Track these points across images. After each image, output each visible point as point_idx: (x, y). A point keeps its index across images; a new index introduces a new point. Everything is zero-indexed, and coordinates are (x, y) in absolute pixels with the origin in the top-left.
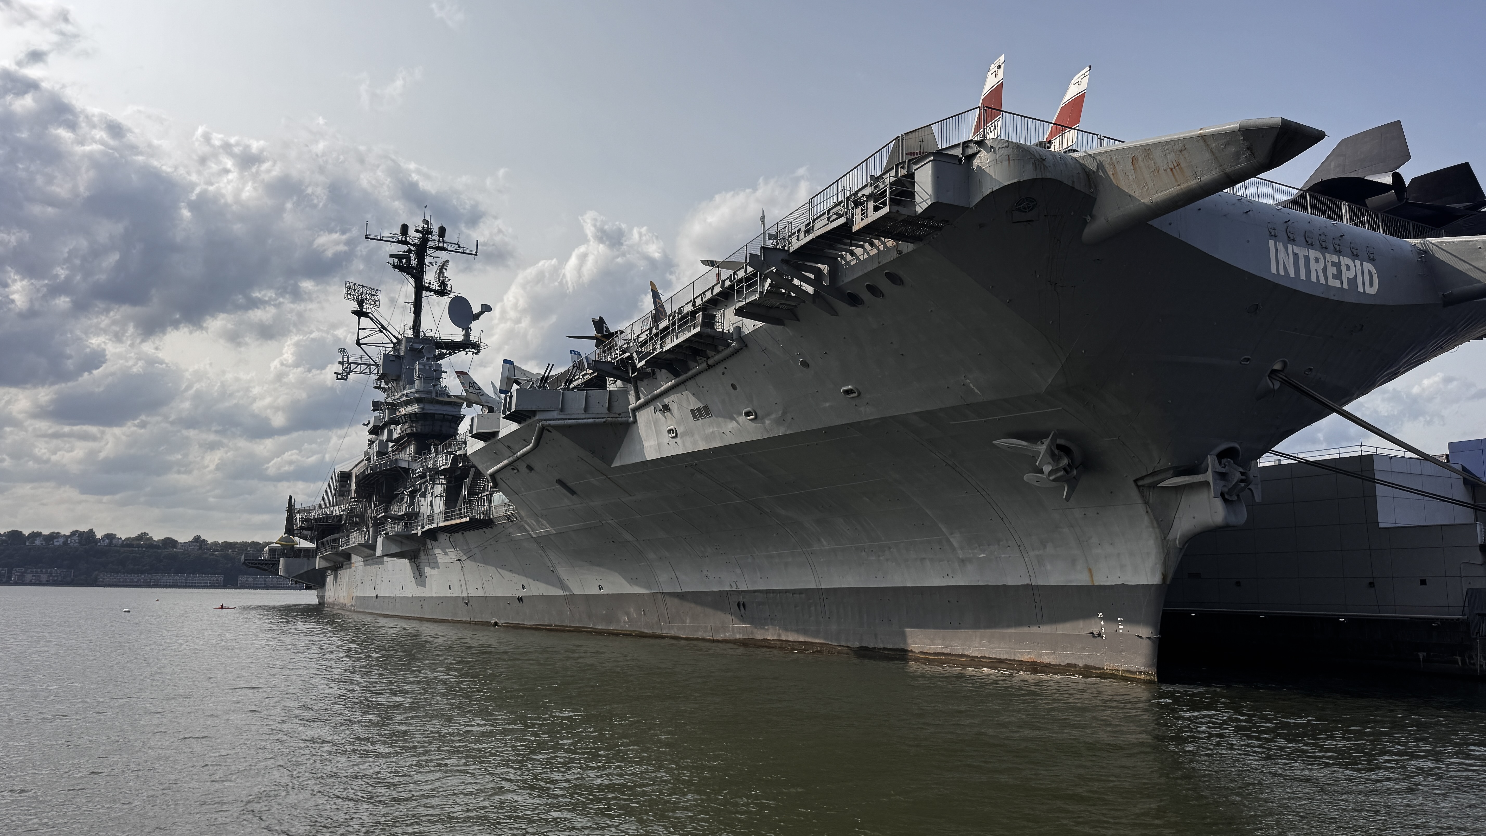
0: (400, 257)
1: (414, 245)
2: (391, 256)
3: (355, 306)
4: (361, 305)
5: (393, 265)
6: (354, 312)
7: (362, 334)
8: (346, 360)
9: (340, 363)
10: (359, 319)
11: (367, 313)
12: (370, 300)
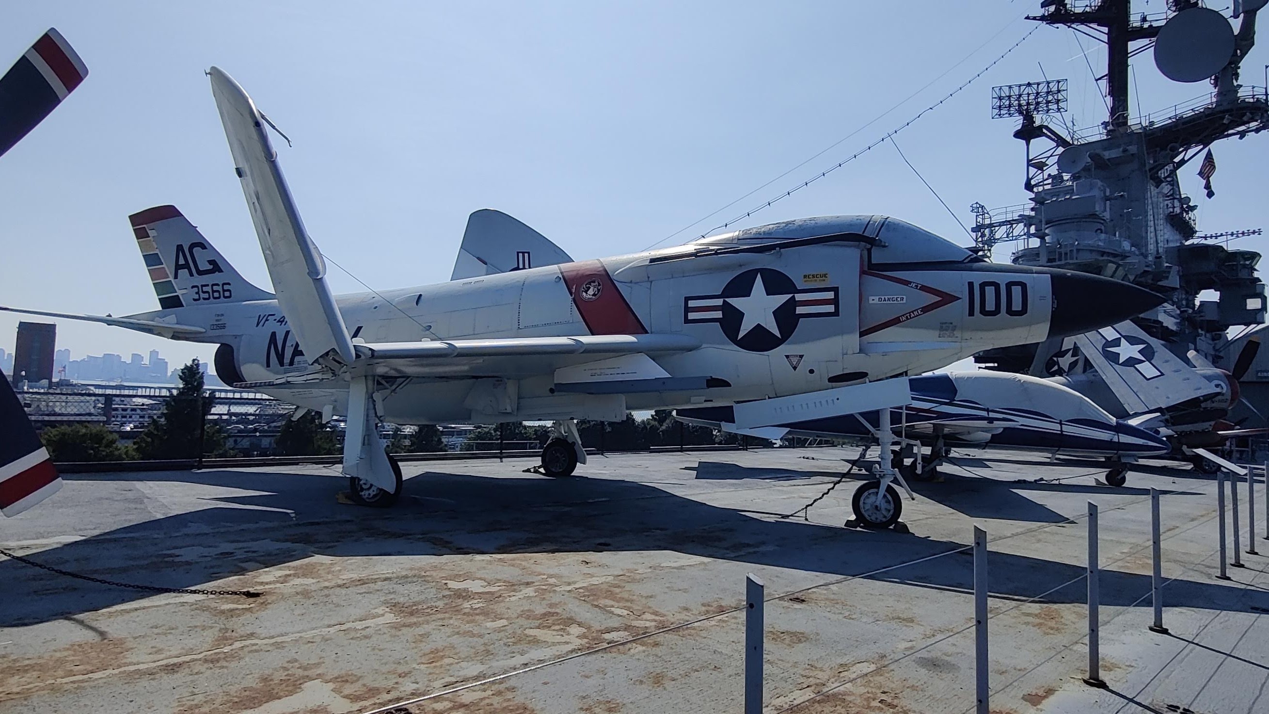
3: (1017, 122)
4: (1028, 118)
5: (1042, 18)
6: (1018, 135)
8: (987, 222)
9: (973, 230)
10: (1028, 144)
11: (1041, 127)
12: (1048, 102)
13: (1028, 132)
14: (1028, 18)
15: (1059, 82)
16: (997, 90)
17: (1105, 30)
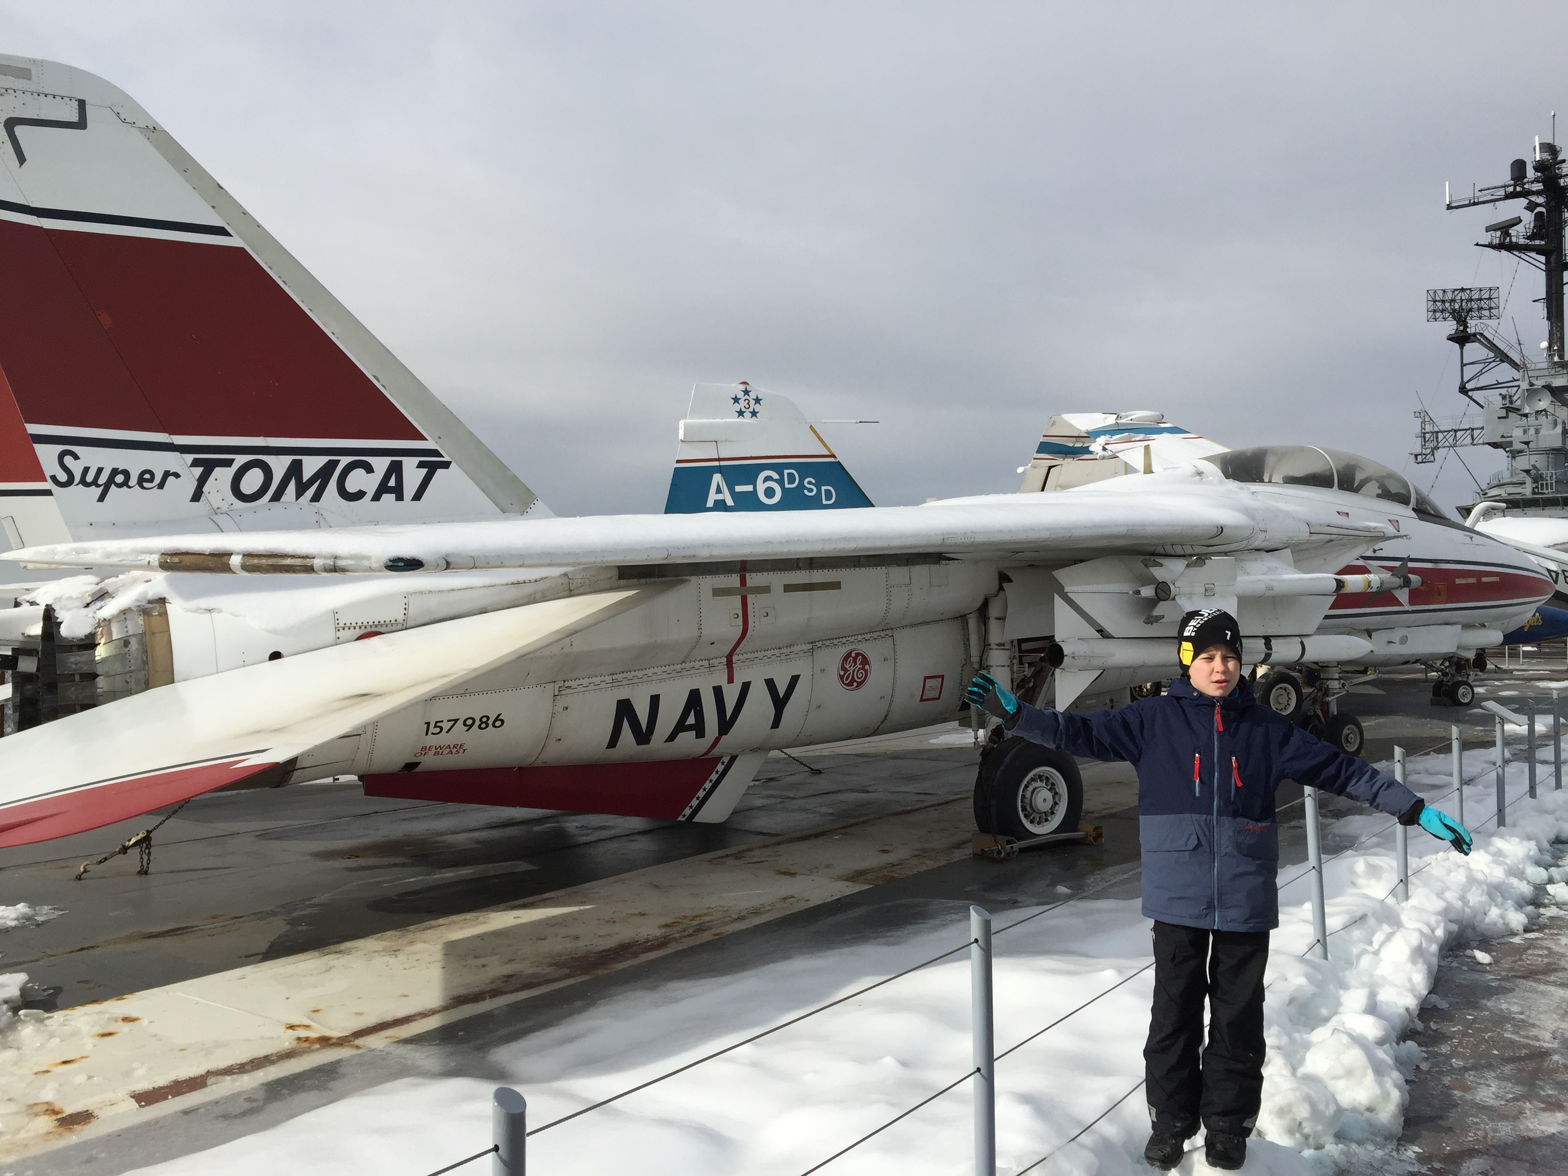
0: (1505, 228)
1: (1538, 193)
2: (1488, 229)
3: (1450, 327)
4: (1462, 321)
5: (1490, 246)
6: (1451, 338)
7: (1469, 372)
10: (1462, 349)
11: (1475, 335)
12: (1480, 309)
13: (1461, 338)
14: (1477, 245)
15: (1490, 289)
16: (1431, 293)
17: (1542, 258)
